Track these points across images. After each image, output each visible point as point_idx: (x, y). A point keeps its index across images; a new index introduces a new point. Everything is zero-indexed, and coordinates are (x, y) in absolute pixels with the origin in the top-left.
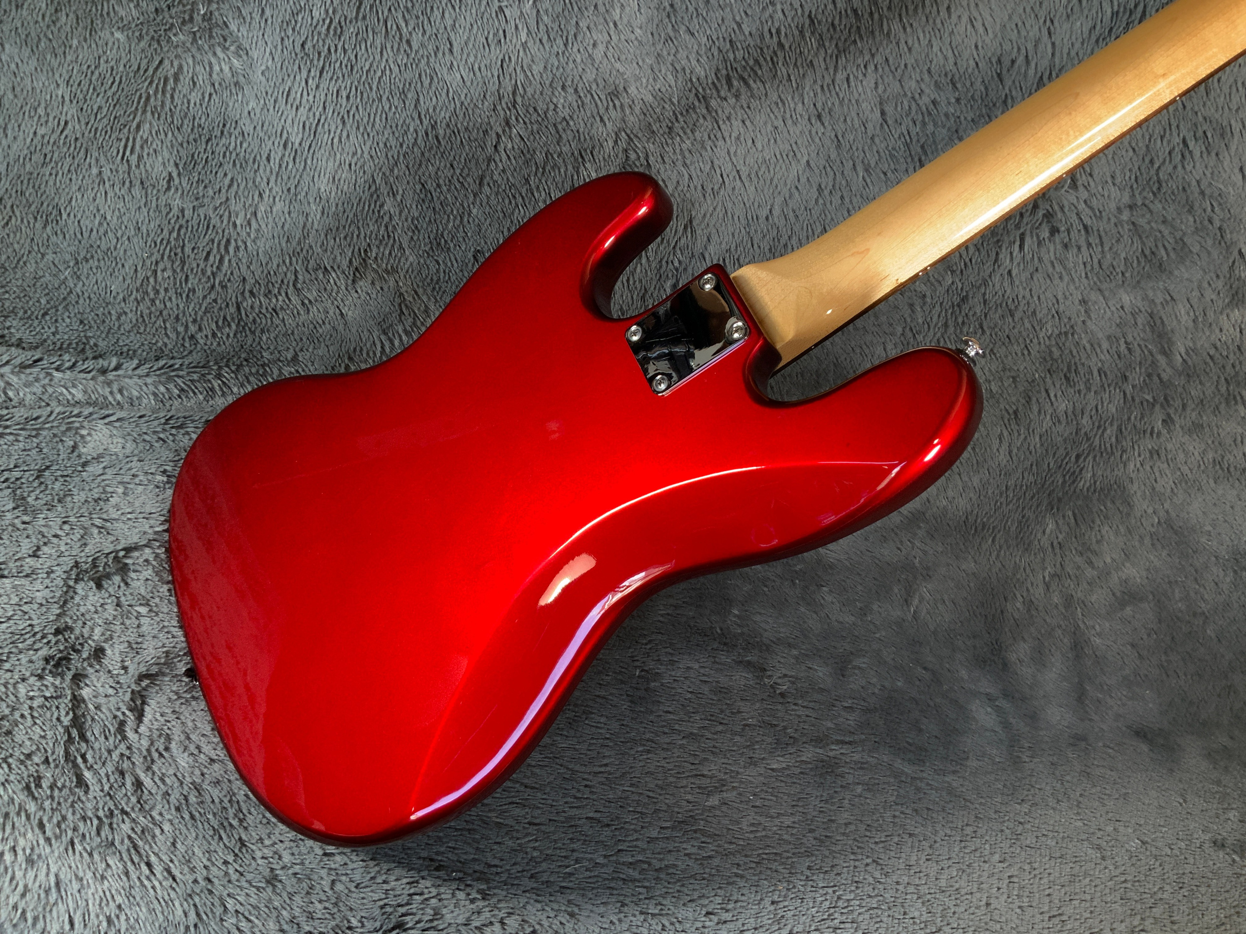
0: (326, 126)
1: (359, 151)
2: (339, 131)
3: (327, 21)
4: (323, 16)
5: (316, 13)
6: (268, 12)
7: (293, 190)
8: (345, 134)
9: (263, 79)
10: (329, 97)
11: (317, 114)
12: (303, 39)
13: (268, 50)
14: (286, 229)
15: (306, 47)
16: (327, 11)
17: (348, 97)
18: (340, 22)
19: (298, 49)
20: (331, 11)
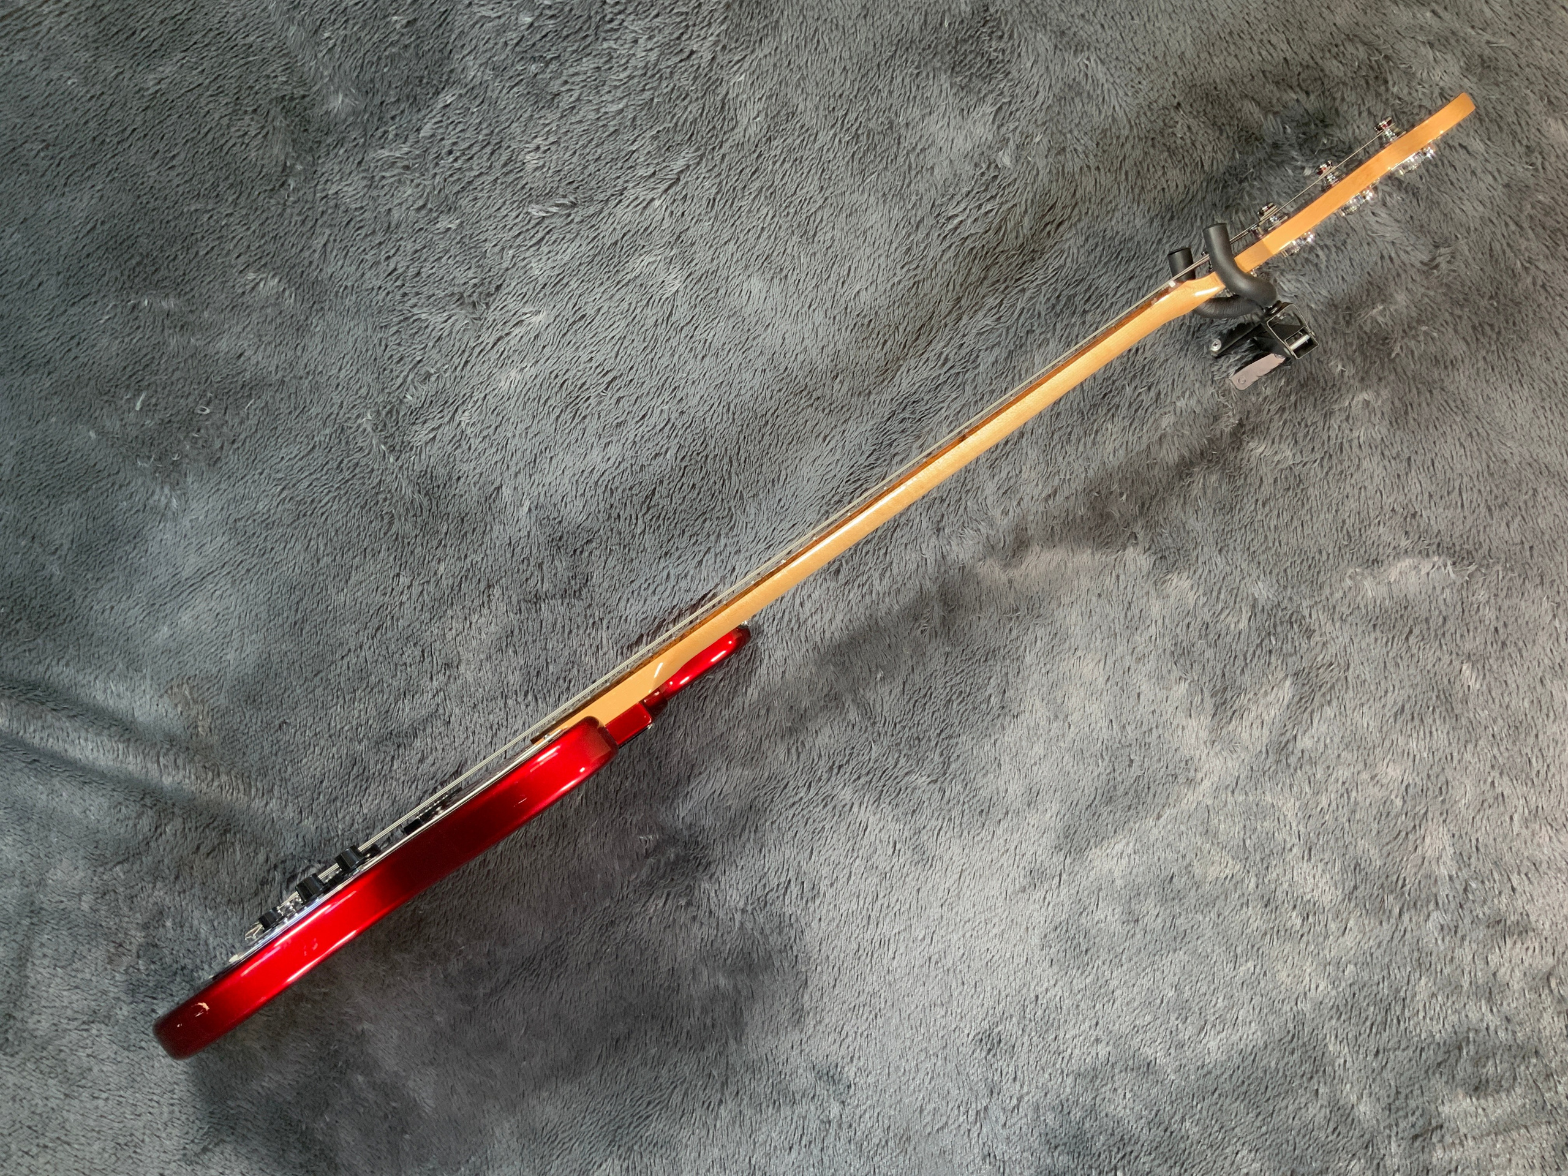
0: (216, 580)
1: (232, 609)
2: (224, 589)
3: (266, 516)
4: (265, 511)
5: (260, 506)
6: (223, 486)
7: (157, 606)
8: (228, 592)
9: (189, 525)
10: (232, 562)
11: (214, 568)
12: (240, 516)
13: (206, 509)
14: (130, 631)
15: (238, 524)
16: (269, 510)
17: (248, 570)
18: (274, 522)
19: (231, 520)
20: (272, 511)
